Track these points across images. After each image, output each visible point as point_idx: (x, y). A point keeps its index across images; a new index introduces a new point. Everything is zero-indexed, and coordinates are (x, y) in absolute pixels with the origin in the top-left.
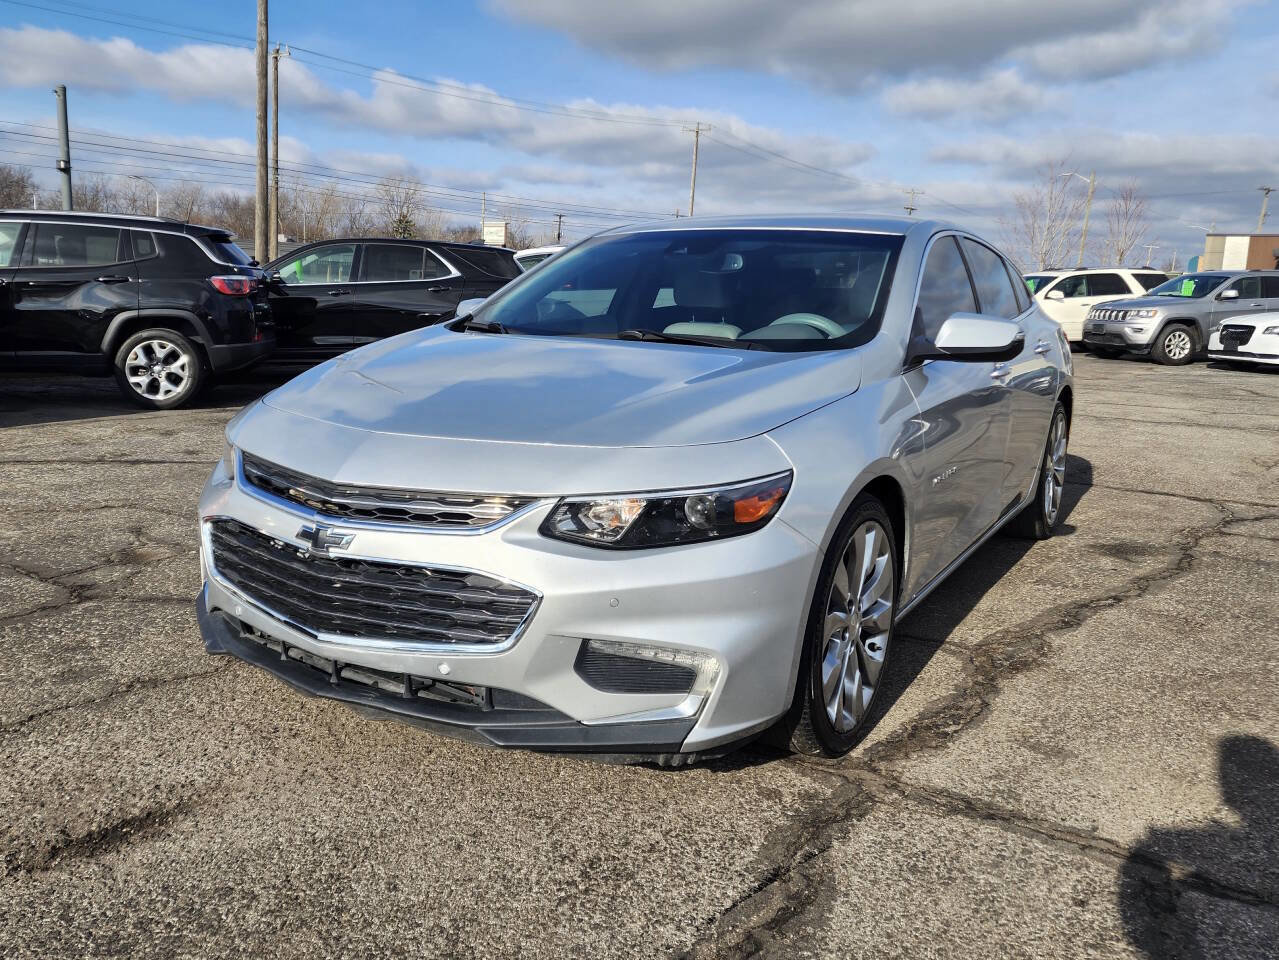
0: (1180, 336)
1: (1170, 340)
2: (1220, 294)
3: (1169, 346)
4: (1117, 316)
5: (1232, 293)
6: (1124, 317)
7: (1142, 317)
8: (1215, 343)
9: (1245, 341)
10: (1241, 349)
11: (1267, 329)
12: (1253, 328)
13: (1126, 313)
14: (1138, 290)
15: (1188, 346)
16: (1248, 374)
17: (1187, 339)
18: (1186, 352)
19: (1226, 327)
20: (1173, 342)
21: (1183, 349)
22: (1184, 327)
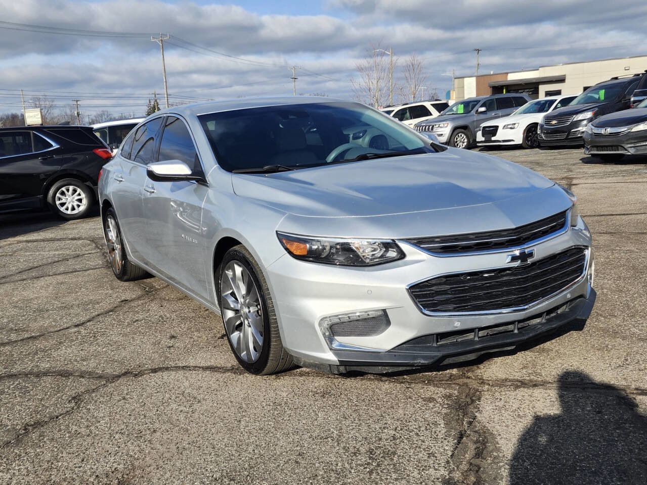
0: (461, 136)
1: (457, 139)
2: (477, 110)
3: (456, 142)
4: (429, 128)
5: (483, 109)
6: (432, 129)
7: (441, 127)
8: (480, 137)
9: (494, 134)
10: (493, 139)
11: (504, 126)
12: (497, 127)
13: (433, 126)
14: (435, 113)
15: (466, 140)
16: (498, 152)
17: (465, 137)
18: (465, 144)
19: (484, 128)
20: (458, 140)
21: (463, 143)
22: (463, 130)
